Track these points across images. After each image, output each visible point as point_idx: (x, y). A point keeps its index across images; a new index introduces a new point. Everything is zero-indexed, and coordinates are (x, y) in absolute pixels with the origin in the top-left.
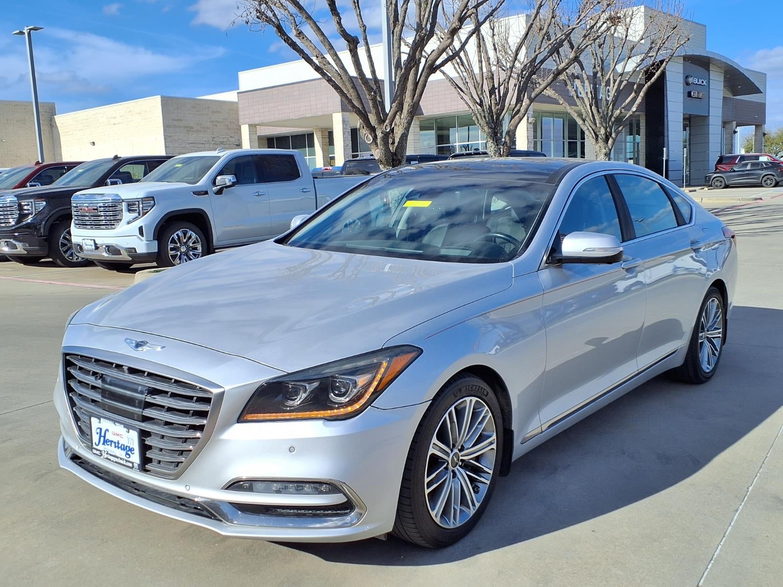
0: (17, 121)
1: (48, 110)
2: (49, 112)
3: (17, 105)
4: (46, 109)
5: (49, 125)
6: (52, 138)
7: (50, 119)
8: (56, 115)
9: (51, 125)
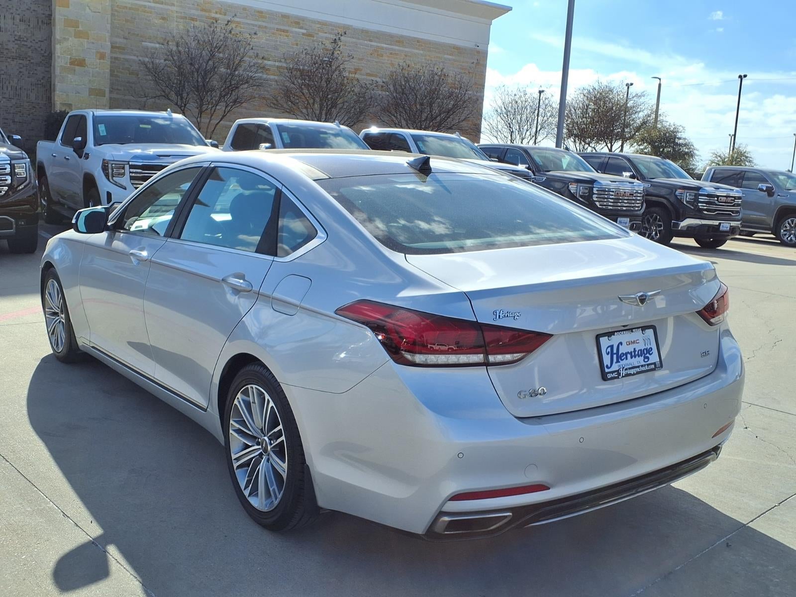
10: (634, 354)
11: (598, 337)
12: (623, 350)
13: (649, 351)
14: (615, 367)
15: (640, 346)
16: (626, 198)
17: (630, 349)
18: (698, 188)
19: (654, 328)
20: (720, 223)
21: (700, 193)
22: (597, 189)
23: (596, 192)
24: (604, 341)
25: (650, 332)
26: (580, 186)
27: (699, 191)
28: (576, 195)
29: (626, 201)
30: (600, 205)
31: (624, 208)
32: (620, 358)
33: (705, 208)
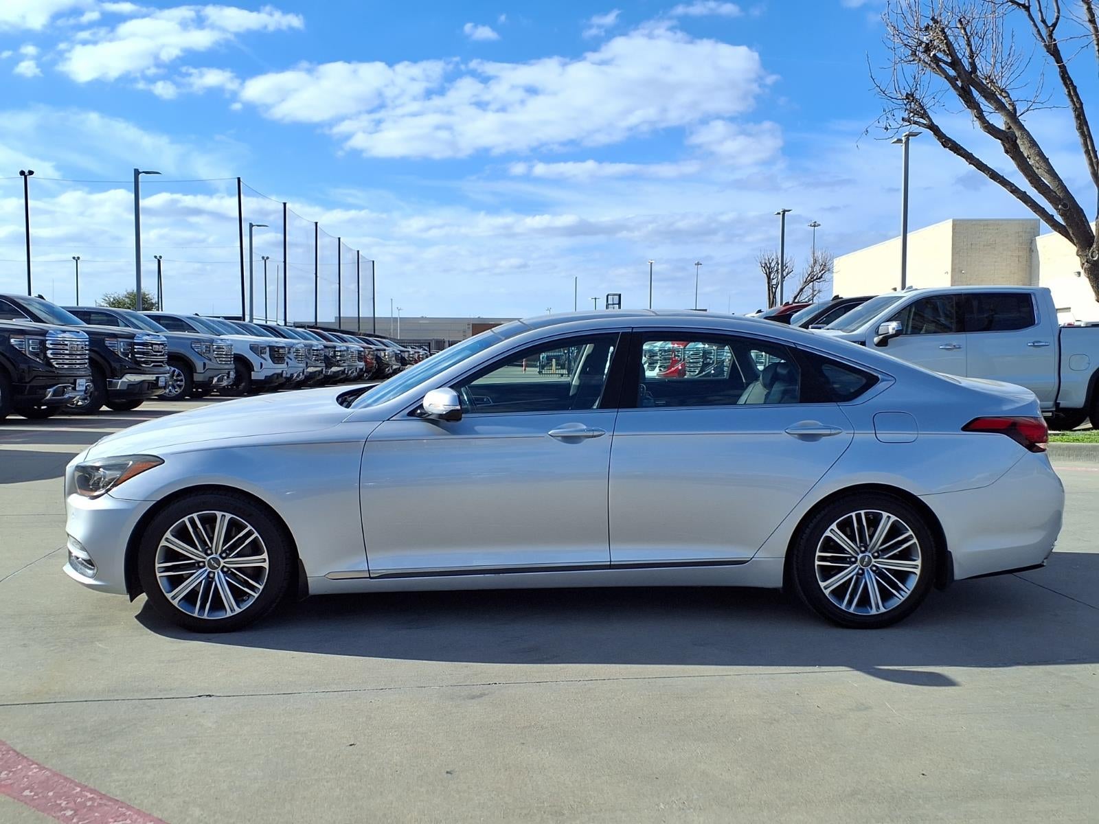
0: (984, 246)
1: (1028, 230)
2: (1029, 232)
3: (987, 225)
4: (1026, 228)
5: (1028, 249)
6: (1031, 267)
7: (1030, 241)
8: (1039, 235)
9: (1031, 248)
16: (79, 353)
18: (132, 336)
20: (158, 378)
21: (135, 341)
22: (51, 342)
23: (51, 346)
26: (29, 339)
27: (133, 339)
28: (25, 351)
29: (78, 357)
30: (57, 364)
31: (66, 366)
33: (143, 359)
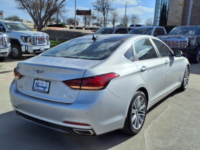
10: (42, 87)
11: (35, 79)
12: (40, 85)
13: (46, 88)
14: (36, 88)
15: (44, 85)
17: (41, 85)
19: (50, 82)
24: (36, 81)
25: (48, 83)
32: (38, 86)
